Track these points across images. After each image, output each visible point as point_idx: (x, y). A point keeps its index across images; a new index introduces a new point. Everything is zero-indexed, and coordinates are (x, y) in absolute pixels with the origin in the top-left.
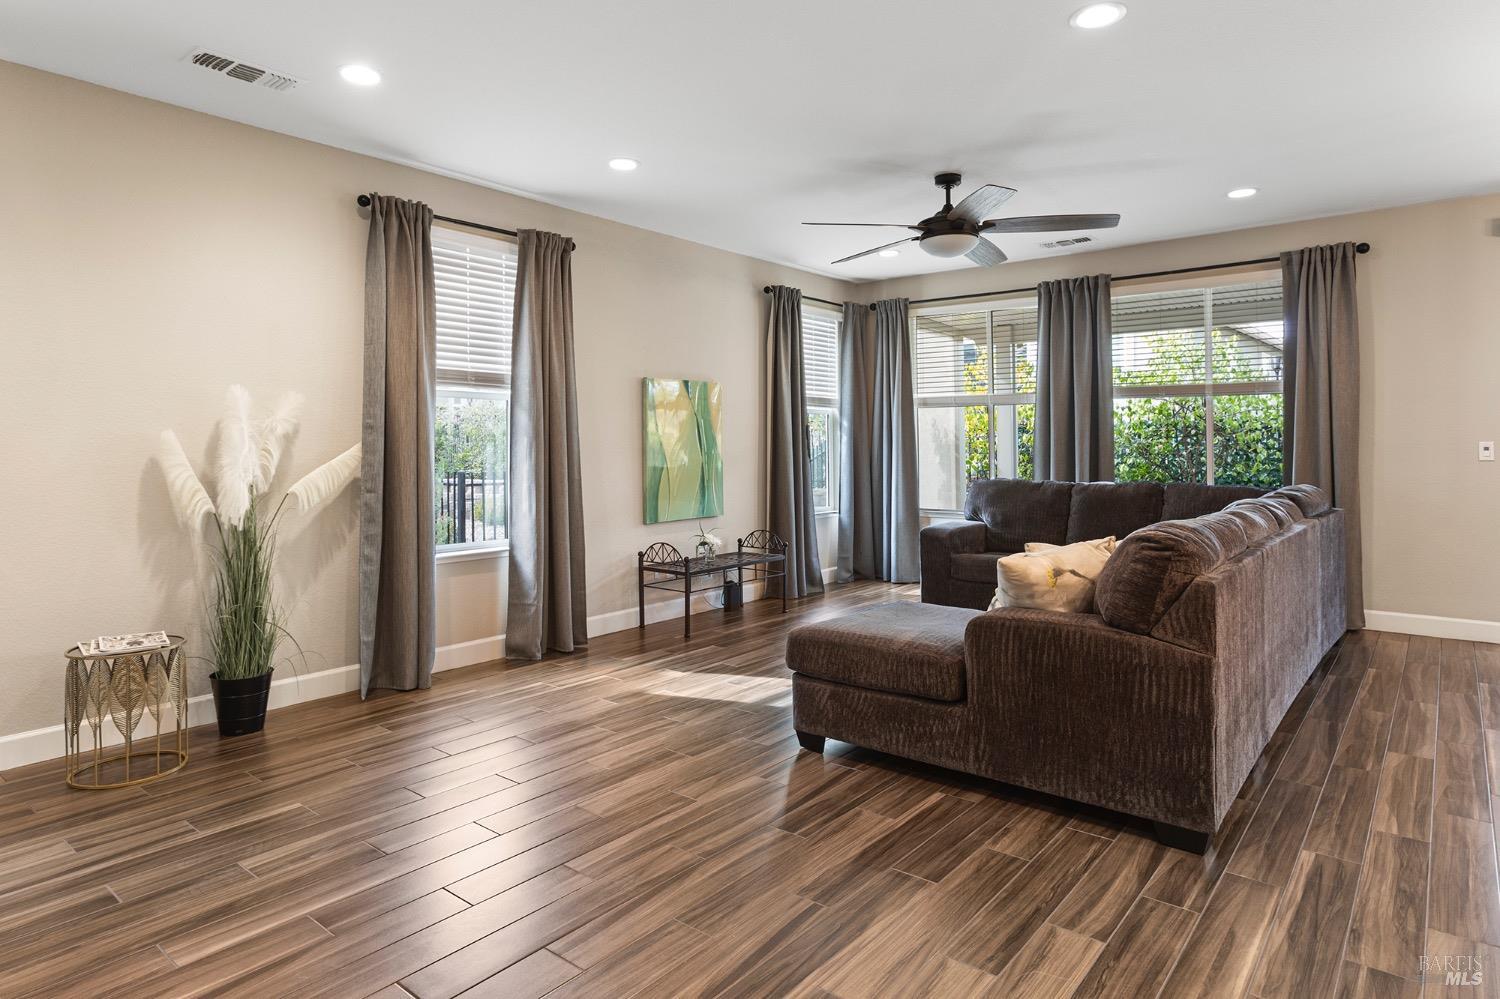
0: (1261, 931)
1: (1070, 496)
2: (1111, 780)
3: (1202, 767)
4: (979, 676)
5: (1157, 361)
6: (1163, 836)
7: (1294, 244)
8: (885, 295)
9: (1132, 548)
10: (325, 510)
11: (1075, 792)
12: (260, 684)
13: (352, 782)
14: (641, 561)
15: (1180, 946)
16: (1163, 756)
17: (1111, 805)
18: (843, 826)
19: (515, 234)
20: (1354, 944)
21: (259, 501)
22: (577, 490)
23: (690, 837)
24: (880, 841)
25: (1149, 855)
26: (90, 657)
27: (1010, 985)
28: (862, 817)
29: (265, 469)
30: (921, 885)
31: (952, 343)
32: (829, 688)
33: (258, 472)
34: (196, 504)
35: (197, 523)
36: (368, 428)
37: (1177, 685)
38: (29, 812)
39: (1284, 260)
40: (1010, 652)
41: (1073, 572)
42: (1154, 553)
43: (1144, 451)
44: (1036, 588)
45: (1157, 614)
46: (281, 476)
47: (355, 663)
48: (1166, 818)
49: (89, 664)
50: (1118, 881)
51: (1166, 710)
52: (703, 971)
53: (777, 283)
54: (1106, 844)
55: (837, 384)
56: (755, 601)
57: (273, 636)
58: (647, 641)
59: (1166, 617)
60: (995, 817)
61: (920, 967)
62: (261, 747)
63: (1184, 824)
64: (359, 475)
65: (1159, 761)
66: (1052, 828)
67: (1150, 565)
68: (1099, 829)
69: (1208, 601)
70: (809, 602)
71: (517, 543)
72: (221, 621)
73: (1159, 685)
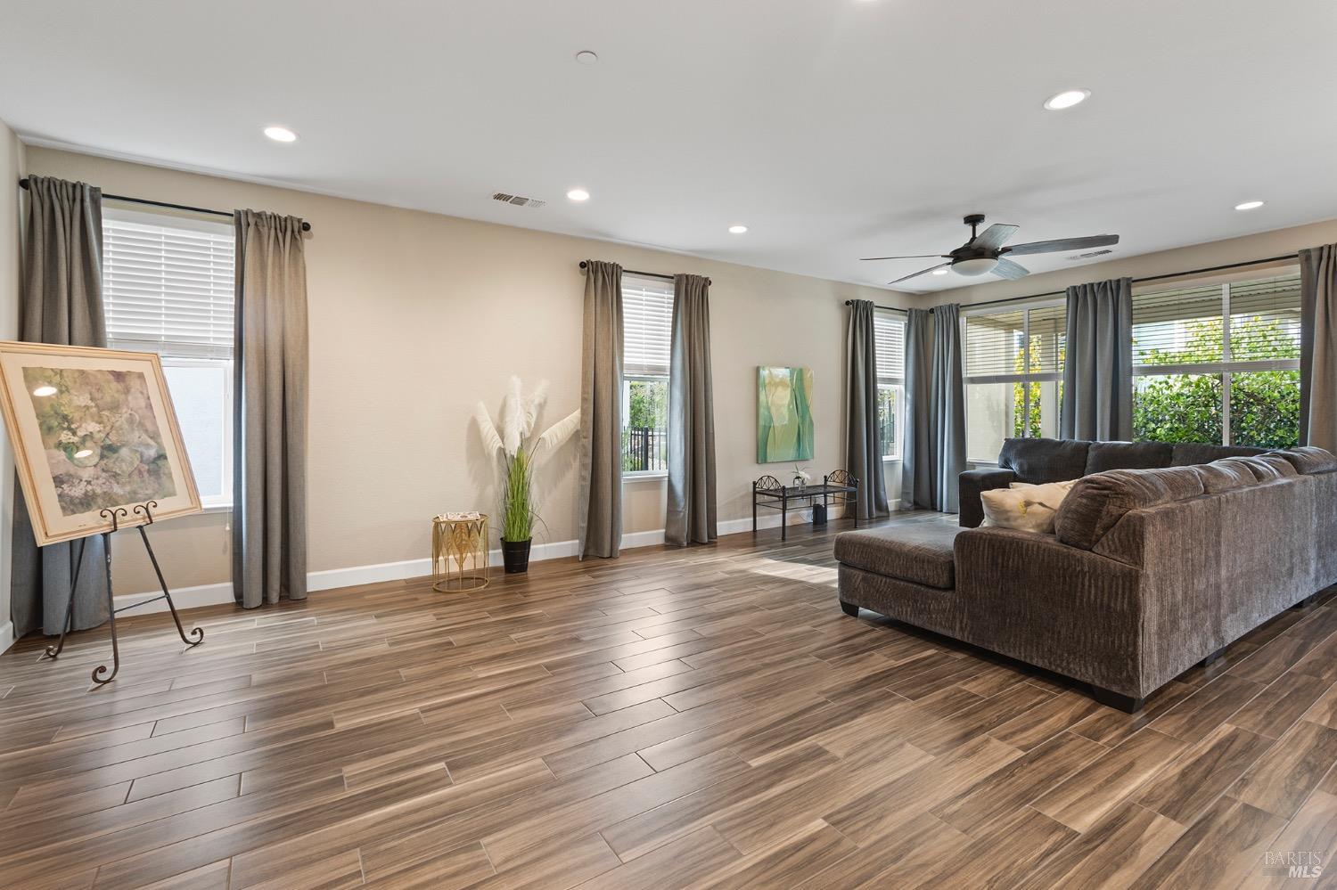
0: (1158, 766)
1: (1087, 452)
2: (1059, 652)
3: (1130, 649)
4: (963, 571)
5: (1196, 344)
6: (1099, 696)
7: (1313, 242)
8: (943, 302)
9: (1081, 487)
10: (561, 448)
11: (1032, 659)
12: (525, 546)
13: (571, 603)
14: (754, 488)
15: (1085, 764)
16: (1099, 638)
17: (1059, 670)
18: (858, 661)
19: (672, 278)
20: (1239, 787)
21: (525, 442)
22: (711, 441)
23: (756, 654)
24: (881, 672)
25: (1085, 708)
26: (444, 522)
27: (945, 763)
28: (873, 658)
29: (528, 424)
30: (901, 700)
31: (1004, 335)
32: (860, 574)
33: (526, 426)
34: (494, 443)
35: (494, 453)
36: (584, 400)
37: (1111, 587)
38: (416, 599)
39: (1303, 257)
40: (985, 557)
41: (1041, 504)
42: (1095, 491)
43: (1183, 418)
44: (1009, 514)
45: (1097, 535)
46: (537, 428)
47: (576, 539)
48: (1102, 684)
49: (443, 526)
50: (1051, 720)
51: (1102, 605)
52: (748, 723)
53: (855, 298)
54: (1053, 696)
55: (903, 368)
56: (837, 519)
57: (532, 518)
58: (758, 539)
59: (1104, 539)
60: (971, 669)
61: (885, 744)
62: (526, 580)
63: (1115, 689)
64: (579, 428)
65: (1096, 642)
66: (1013, 681)
67: (1092, 499)
68: (1051, 686)
69: (1138, 528)
70: (877, 522)
71: (673, 472)
72: (506, 509)
73: (1096, 587)
